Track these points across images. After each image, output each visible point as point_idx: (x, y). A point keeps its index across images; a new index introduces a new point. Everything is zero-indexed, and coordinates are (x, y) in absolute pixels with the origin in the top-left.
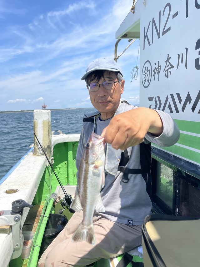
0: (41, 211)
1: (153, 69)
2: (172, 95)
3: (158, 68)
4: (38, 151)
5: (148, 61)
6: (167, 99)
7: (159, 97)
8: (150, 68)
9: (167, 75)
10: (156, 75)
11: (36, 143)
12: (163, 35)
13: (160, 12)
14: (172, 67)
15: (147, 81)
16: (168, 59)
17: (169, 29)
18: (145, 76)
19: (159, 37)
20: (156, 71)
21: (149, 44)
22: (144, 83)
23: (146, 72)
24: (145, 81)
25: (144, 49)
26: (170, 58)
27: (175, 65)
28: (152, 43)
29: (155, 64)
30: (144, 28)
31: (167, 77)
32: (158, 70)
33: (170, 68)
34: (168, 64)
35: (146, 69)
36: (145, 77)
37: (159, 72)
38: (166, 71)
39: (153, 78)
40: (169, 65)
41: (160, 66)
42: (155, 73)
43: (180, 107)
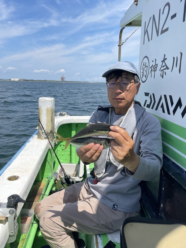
0: (43, 189)
1: (150, 66)
2: (165, 96)
3: (155, 66)
4: (42, 134)
5: (146, 57)
6: (161, 98)
7: (153, 94)
8: (147, 64)
9: (162, 75)
10: (153, 72)
11: (40, 127)
12: (161, 34)
13: (160, 10)
14: (168, 68)
15: (144, 76)
16: (165, 59)
17: (167, 30)
18: (143, 70)
19: (158, 35)
20: (153, 68)
21: (149, 41)
22: (142, 77)
23: (144, 67)
24: (143, 75)
25: (144, 44)
26: (166, 59)
27: (170, 67)
28: (151, 39)
29: (153, 61)
30: (145, 22)
31: (162, 77)
32: (155, 68)
33: (165, 69)
34: (164, 64)
35: (145, 64)
36: (143, 72)
37: (156, 70)
38: (161, 71)
39: (150, 75)
40: (164, 66)
41: (157, 65)
42: (152, 70)
43: (171, 109)
